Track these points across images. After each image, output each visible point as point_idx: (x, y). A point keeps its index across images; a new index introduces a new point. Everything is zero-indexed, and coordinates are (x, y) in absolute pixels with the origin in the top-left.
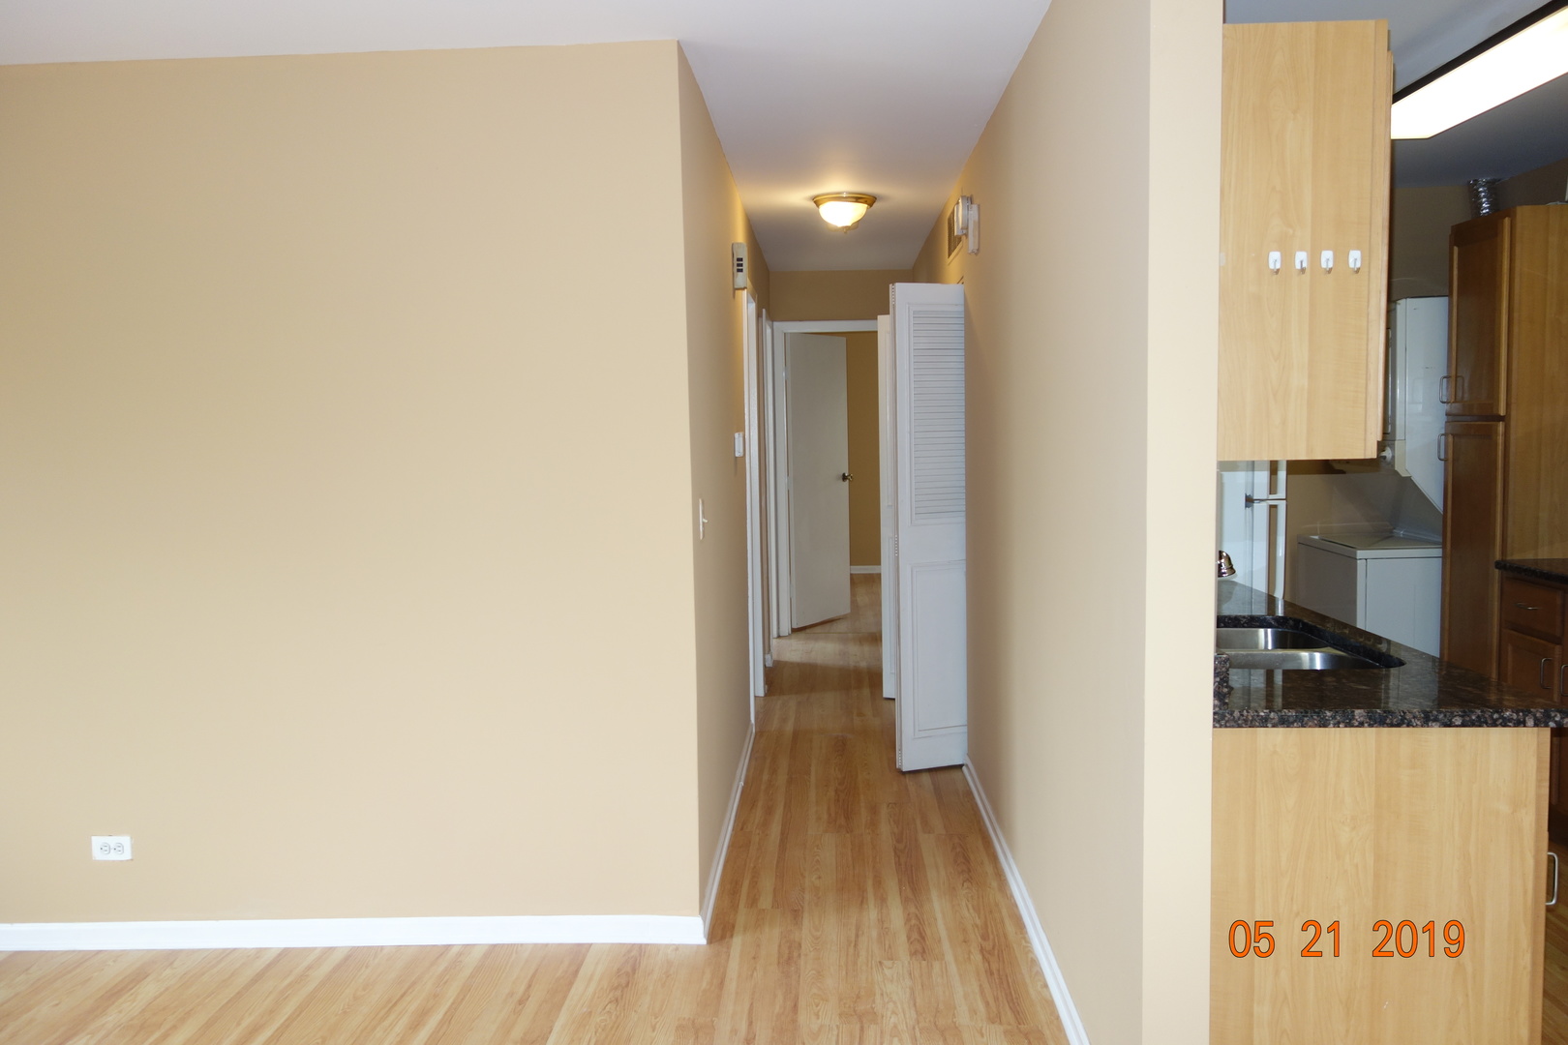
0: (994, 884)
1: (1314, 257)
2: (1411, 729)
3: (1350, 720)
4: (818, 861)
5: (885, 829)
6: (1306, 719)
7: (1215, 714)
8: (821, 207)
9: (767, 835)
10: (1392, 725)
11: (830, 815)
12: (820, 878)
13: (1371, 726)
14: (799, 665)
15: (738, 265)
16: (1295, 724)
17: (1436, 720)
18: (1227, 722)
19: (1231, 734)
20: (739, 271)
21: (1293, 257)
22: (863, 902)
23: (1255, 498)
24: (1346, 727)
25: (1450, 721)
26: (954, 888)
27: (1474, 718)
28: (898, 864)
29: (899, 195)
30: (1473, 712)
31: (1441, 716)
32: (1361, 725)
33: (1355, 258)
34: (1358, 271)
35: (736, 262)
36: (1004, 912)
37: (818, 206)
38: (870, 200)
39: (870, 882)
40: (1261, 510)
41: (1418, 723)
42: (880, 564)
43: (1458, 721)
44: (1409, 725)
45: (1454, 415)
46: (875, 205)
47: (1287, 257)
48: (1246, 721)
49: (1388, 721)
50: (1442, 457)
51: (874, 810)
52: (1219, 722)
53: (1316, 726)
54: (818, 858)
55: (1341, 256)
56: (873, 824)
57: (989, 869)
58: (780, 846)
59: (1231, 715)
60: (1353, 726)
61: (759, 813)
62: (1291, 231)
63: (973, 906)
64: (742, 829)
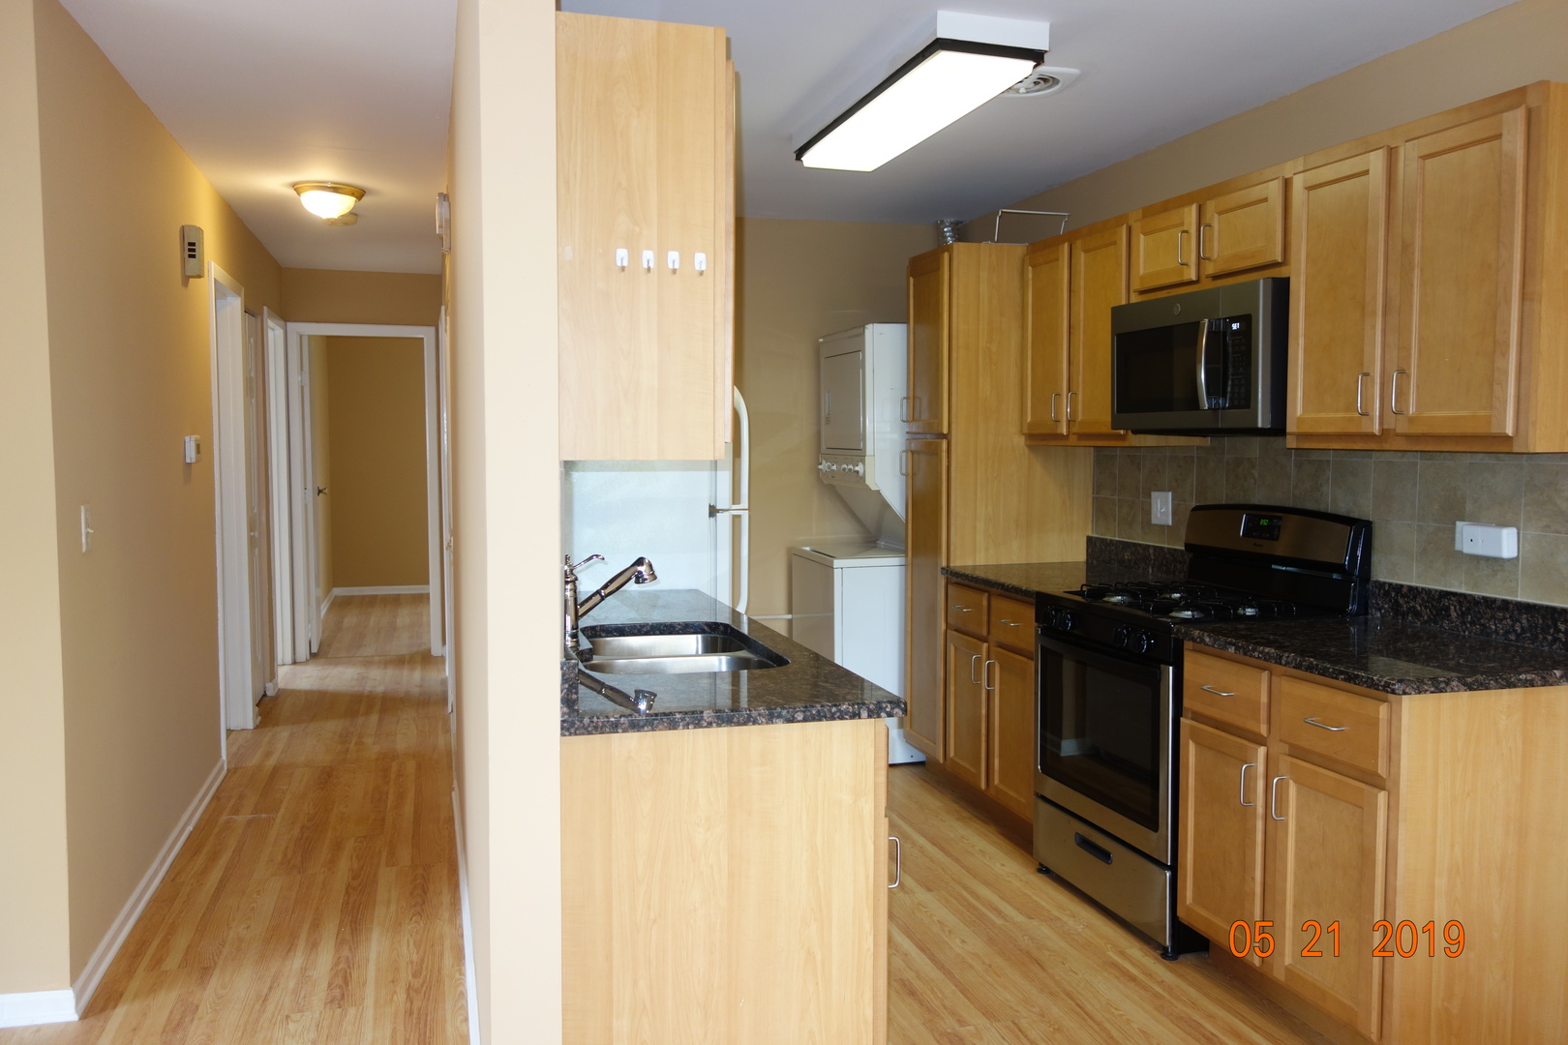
0: (446, 915)
1: (661, 257)
2: (756, 727)
3: (699, 721)
4: (253, 908)
5: (344, 865)
6: (656, 722)
7: (563, 722)
8: (302, 195)
9: (202, 884)
10: (739, 724)
11: (285, 855)
12: (249, 927)
13: (719, 725)
14: (308, 693)
15: (190, 250)
16: (646, 728)
17: (779, 716)
18: (576, 729)
19: (581, 742)
20: (191, 256)
21: (640, 256)
22: (291, 948)
23: (718, 508)
24: (695, 728)
25: (793, 716)
26: (400, 923)
27: (814, 712)
28: (346, 903)
29: (391, 190)
30: (813, 707)
31: (784, 712)
32: (710, 725)
33: (700, 260)
34: (701, 273)
35: (187, 247)
36: (447, 944)
37: (299, 194)
38: (359, 193)
39: (306, 927)
40: (724, 519)
41: (764, 720)
42: (428, 584)
43: (800, 716)
44: (755, 722)
45: (916, 433)
46: (363, 199)
47: (635, 255)
48: (596, 728)
49: (735, 720)
50: (904, 471)
51: (338, 846)
52: (568, 730)
53: (666, 728)
54: (254, 905)
55: (687, 258)
56: (332, 862)
57: (446, 899)
58: (213, 895)
59: (581, 722)
60: (701, 727)
61: (200, 861)
62: (637, 229)
63: (414, 942)
64: (173, 880)
